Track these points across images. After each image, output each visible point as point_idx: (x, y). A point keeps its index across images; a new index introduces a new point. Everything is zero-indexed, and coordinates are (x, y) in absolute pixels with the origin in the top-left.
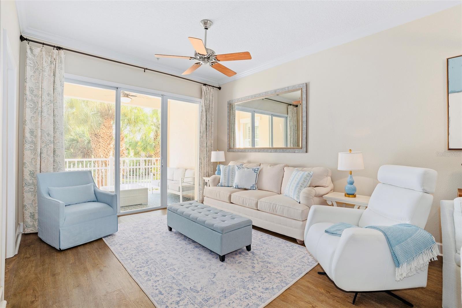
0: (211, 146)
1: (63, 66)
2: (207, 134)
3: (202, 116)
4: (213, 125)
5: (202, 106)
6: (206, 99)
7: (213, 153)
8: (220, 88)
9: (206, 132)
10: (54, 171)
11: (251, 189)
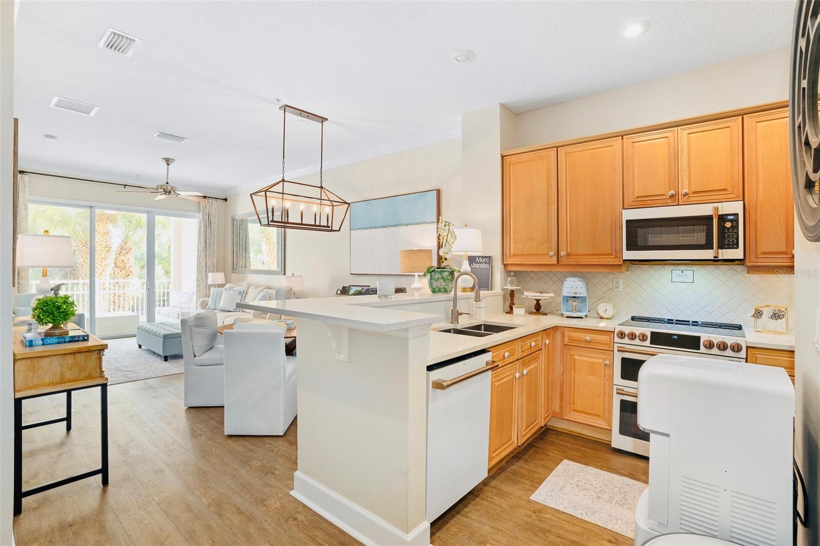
0: (214, 267)
1: (27, 190)
2: (206, 254)
3: (200, 232)
4: (216, 243)
5: (200, 222)
6: (205, 214)
7: (210, 275)
8: (226, 200)
9: (206, 251)
10: (18, 293)
11: (234, 312)
